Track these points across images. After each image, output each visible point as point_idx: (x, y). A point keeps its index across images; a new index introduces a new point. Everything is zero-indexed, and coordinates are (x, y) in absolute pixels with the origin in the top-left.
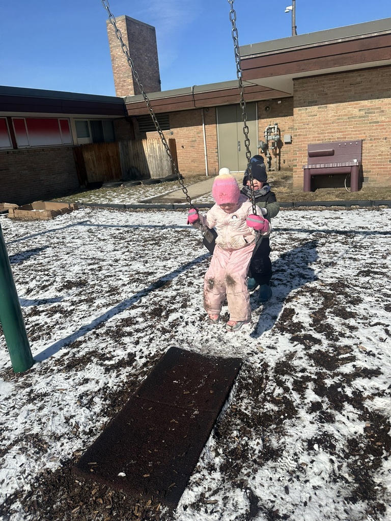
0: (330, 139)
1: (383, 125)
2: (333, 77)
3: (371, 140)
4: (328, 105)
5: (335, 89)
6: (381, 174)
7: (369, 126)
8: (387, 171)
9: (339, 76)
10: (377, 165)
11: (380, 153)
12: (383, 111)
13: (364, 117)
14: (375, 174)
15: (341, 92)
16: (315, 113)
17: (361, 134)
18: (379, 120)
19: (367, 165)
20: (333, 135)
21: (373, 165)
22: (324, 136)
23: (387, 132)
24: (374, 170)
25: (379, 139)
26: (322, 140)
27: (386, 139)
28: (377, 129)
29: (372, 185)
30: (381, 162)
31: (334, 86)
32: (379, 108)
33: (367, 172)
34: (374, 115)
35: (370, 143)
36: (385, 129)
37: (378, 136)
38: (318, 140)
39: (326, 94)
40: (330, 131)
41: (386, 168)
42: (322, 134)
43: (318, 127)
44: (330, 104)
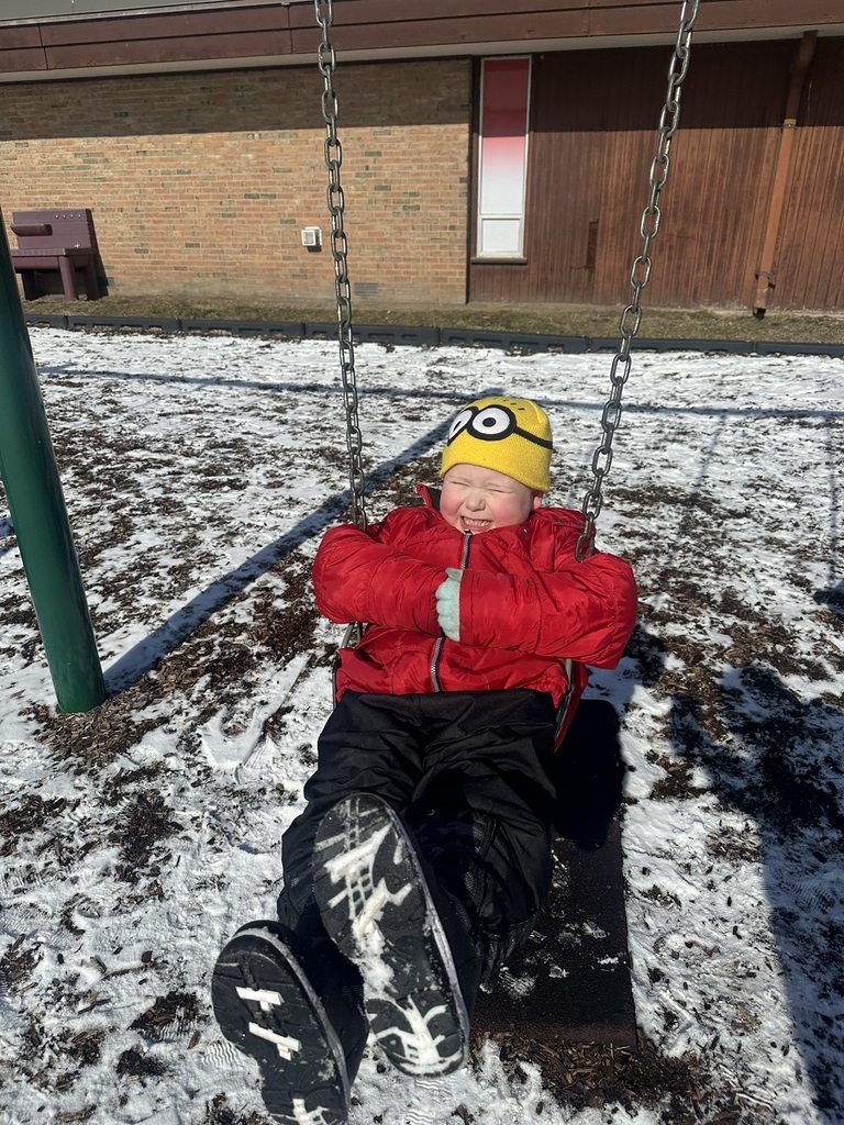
0: (45, 205)
1: (113, 186)
2: (24, 89)
3: (102, 210)
4: (29, 141)
5: (32, 113)
6: (129, 274)
7: (94, 186)
8: (135, 269)
9: (34, 88)
10: (120, 257)
11: (119, 235)
12: (106, 160)
13: (84, 168)
14: (121, 273)
15: (41, 119)
16: (13, 153)
17: (85, 199)
18: (105, 175)
19: (107, 256)
20: (48, 197)
21: (115, 256)
22: (36, 199)
23: (120, 198)
24: (119, 266)
25: (114, 210)
26: (35, 205)
27: (121, 210)
28: (106, 192)
29: (121, 292)
30: (124, 251)
31: (30, 107)
32: (101, 154)
33: (109, 268)
34: (97, 166)
35: (103, 216)
36: (117, 192)
37: (110, 204)
38: (29, 205)
39: (22, 120)
40: (41, 189)
41: (133, 263)
42: (31, 193)
43: (24, 182)
44: (31, 138)
